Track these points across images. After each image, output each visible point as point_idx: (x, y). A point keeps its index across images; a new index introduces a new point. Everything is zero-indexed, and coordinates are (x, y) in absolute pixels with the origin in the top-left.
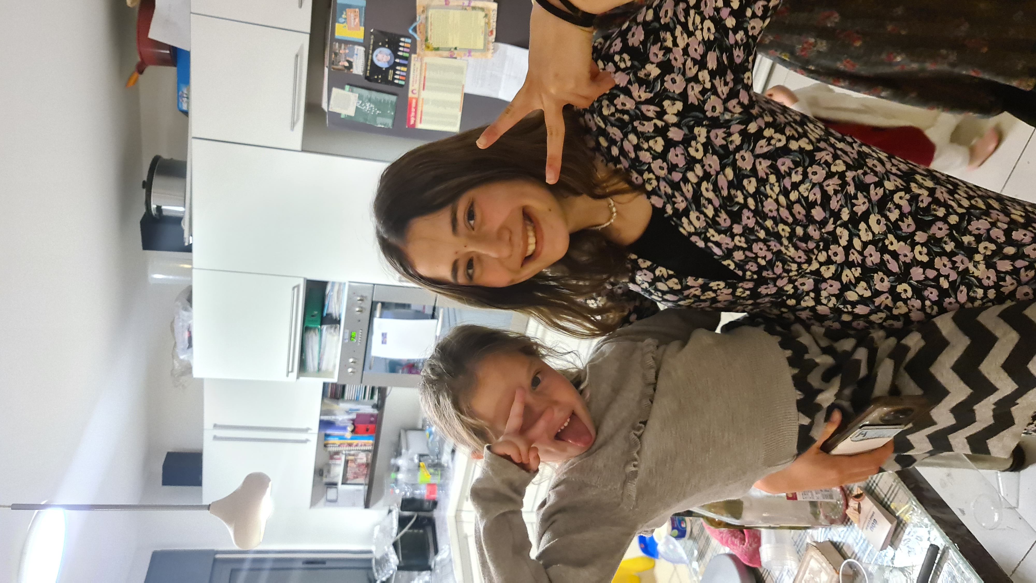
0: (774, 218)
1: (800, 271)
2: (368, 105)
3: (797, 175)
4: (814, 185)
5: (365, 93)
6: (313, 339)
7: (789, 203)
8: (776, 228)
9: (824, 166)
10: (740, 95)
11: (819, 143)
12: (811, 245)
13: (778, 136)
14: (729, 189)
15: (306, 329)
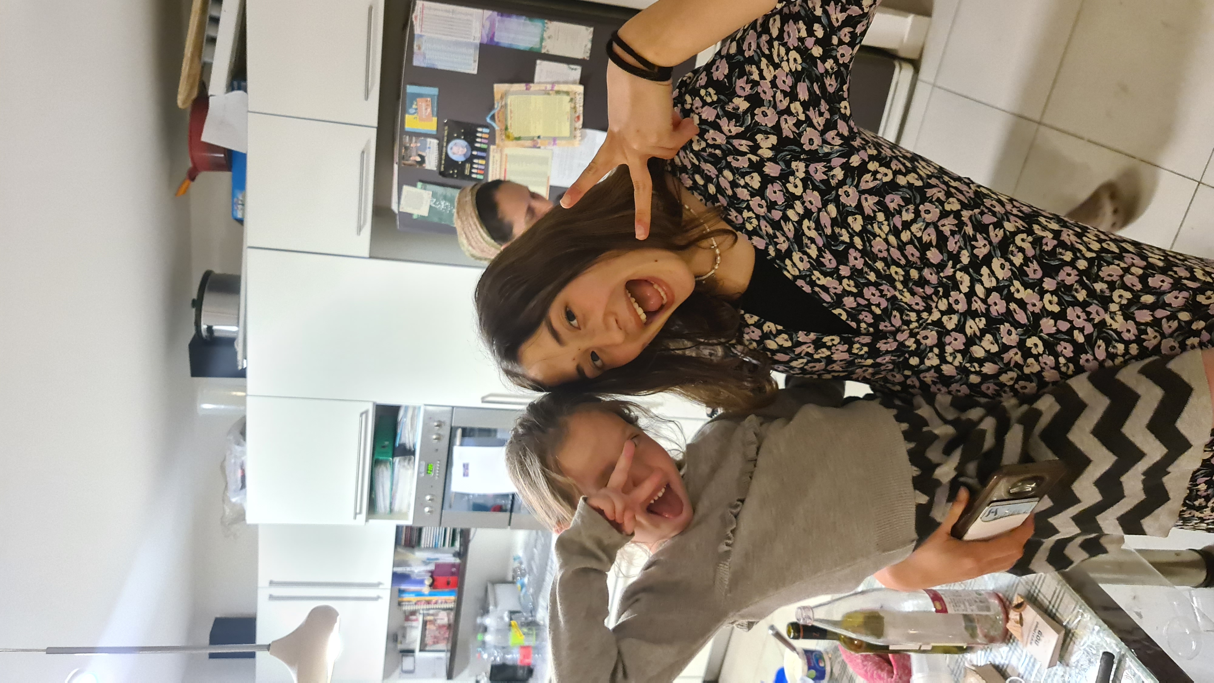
0: (884, 259)
1: (921, 322)
2: (443, 203)
3: (908, 213)
4: (928, 225)
5: (440, 190)
6: (384, 474)
7: (900, 244)
8: (888, 271)
9: (937, 204)
10: (838, 126)
11: (930, 179)
12: (929, 290)
13: (883, 170)
14: (832, 227)
15: (375, 463)
